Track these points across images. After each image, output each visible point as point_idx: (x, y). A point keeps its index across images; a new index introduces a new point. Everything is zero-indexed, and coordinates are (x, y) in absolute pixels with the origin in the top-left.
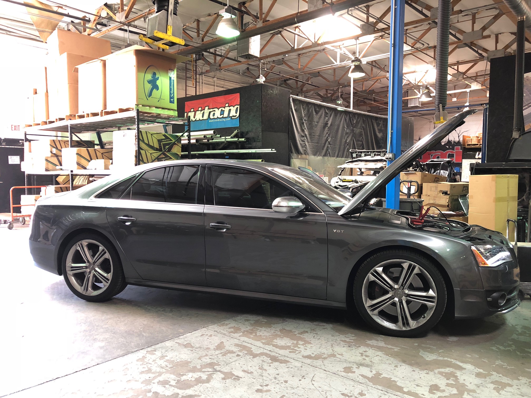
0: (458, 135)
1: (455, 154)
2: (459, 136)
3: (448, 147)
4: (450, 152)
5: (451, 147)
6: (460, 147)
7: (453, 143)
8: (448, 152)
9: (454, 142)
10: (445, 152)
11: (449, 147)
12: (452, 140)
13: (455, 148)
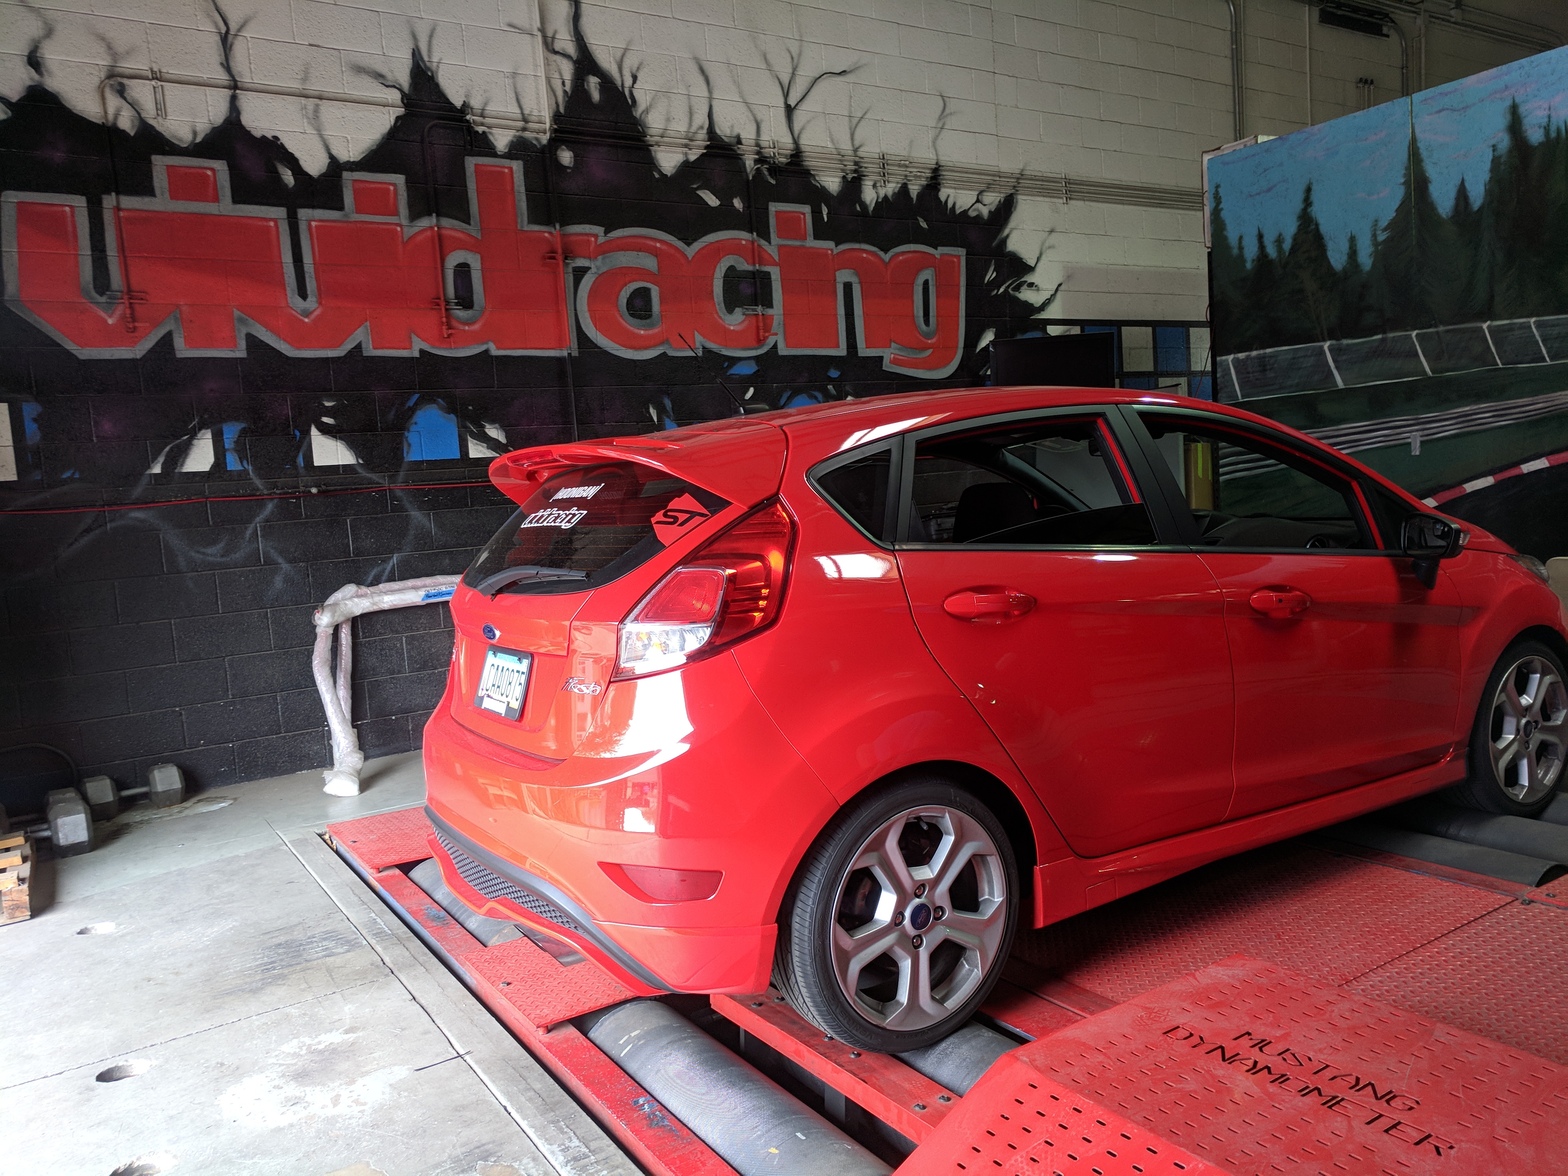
0: (786, 96)
1: (775, 273)
2: (789, 111)
3: (712, 201)
4: (734, 248)
5: (737, 203)
6: (807, 209)
7: (749, 162)
8: (717, 252)
9: (761, 159)
10: (697, 246)
11: (726, 203)
12: (739, 141)
13: (772, 221)
